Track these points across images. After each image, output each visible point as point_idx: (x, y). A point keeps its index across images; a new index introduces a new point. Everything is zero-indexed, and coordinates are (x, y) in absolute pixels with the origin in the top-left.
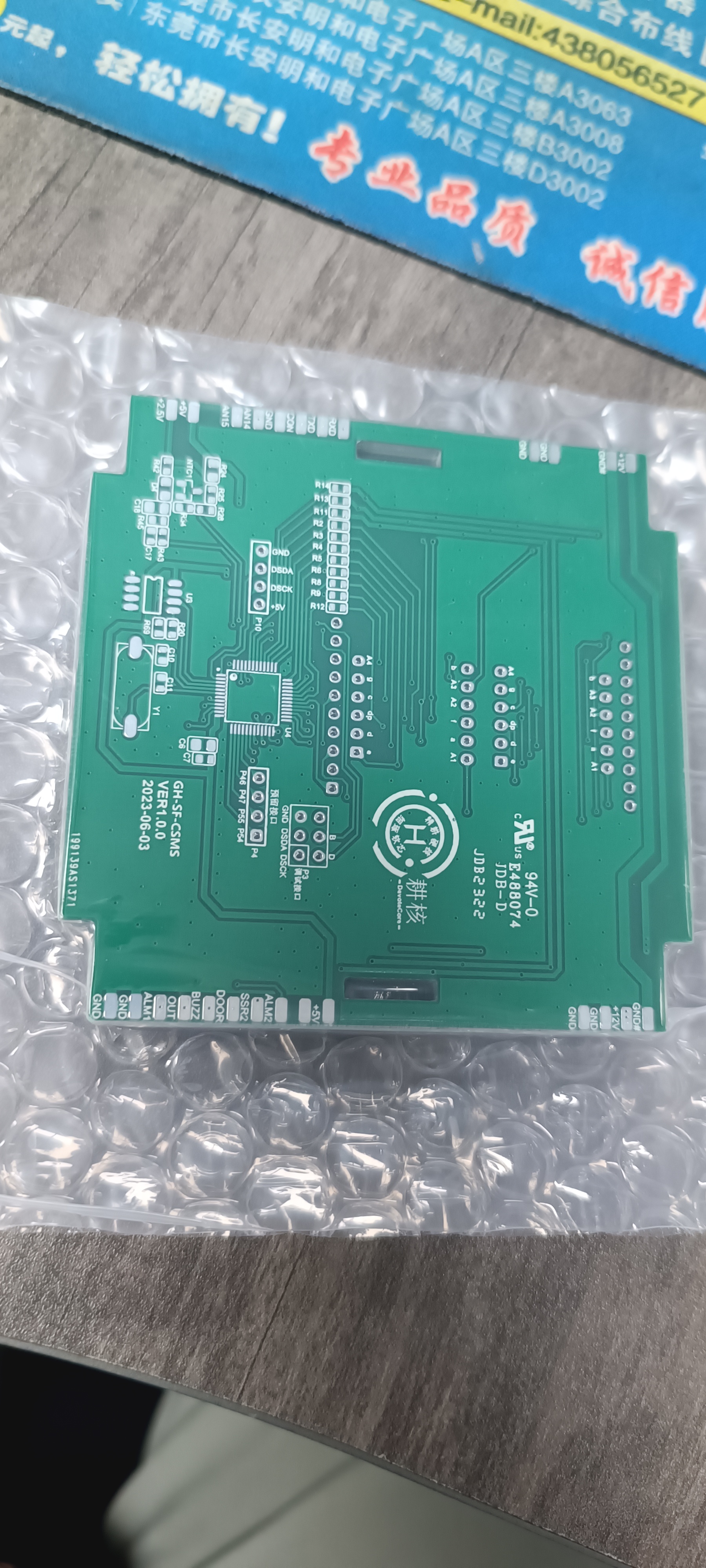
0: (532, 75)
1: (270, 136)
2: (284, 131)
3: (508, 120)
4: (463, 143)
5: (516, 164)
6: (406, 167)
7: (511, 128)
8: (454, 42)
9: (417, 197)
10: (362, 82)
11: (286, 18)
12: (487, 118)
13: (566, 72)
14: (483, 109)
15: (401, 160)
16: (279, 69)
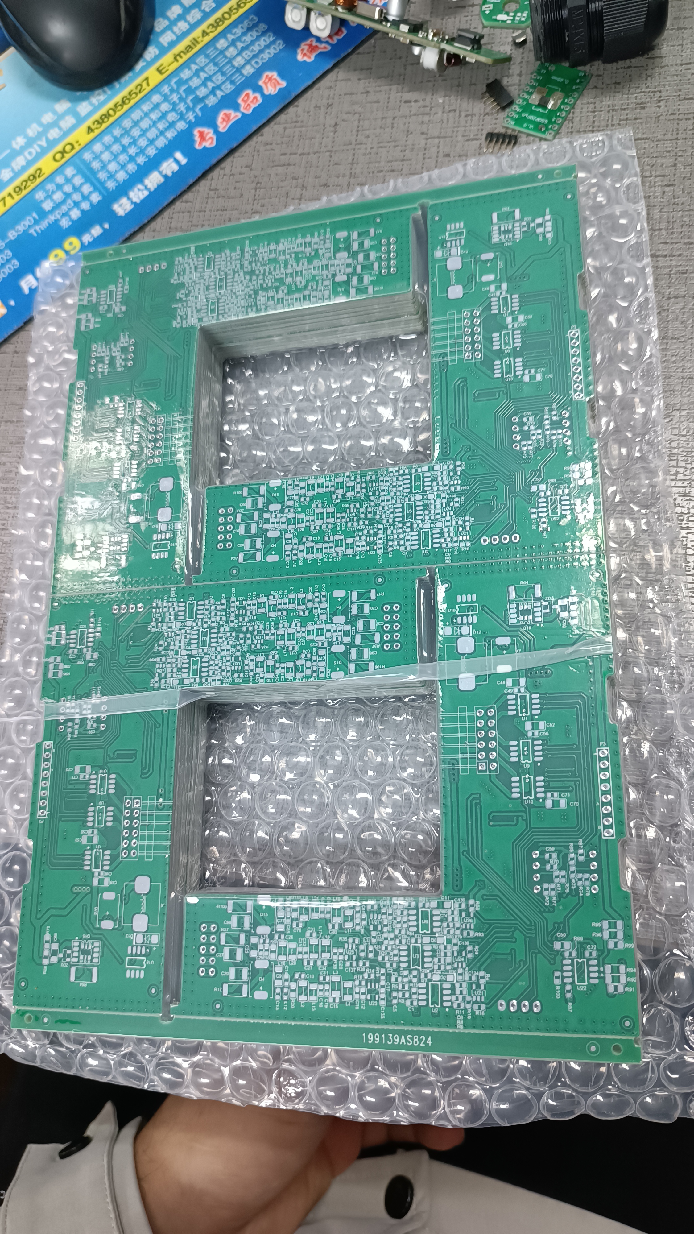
0: (216, 49)
1: (184, 161)
2: (185, 154)
3: (229, 66)
4: (228, 88)
5: (248, 70)
6: (225, 114)
7: (233, 66)
8: (186, 74)
9: (239, 115)
10: (182, 117)
11: (141, 136)
12: (223, 74)
13: (222, 34)
14: (219, 74)
15: (221, 115)
16: (159, 147)
